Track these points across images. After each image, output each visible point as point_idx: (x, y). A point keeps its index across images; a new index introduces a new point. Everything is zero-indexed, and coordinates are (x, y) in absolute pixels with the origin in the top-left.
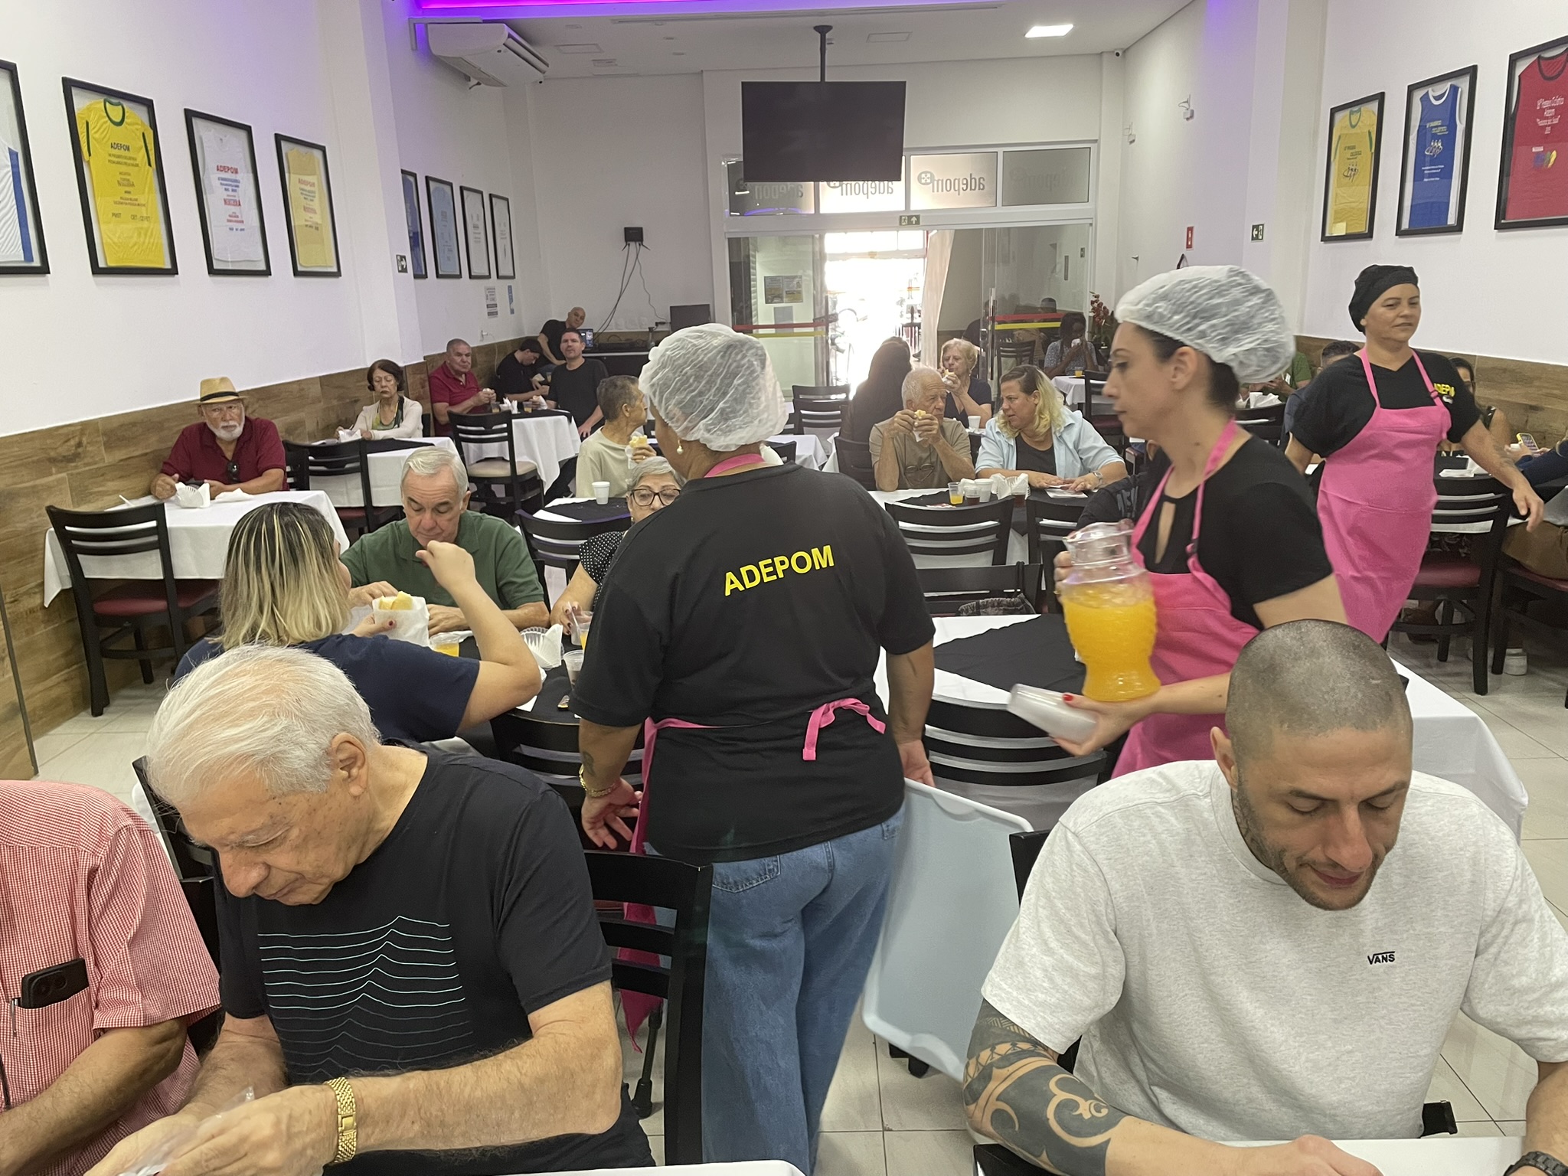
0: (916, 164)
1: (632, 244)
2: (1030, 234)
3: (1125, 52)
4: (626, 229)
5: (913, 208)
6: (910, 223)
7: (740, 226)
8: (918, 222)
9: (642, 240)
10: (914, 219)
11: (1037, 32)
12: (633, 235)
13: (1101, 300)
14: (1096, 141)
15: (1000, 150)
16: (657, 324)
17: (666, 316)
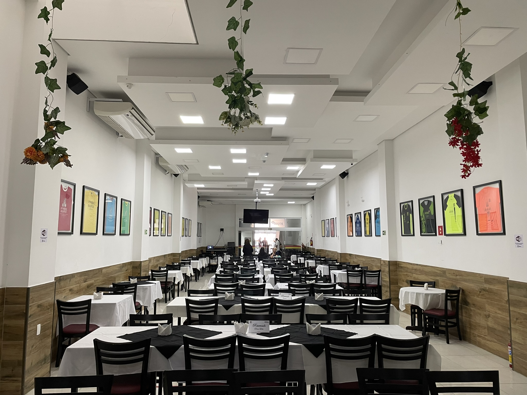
0: (271, 220)
1: (222, 231)
2: (295, 232)
3: (305, 204)
4: (221, 229)
5: (271, 227)
6: (270, 229)
7: (240, 229)
8: (272, 229)
9: (223, 231)
10: (271, 229)
11: (289, 203)
12: (222, 230)
13: (303, 244)
14: (301, 218)
15: (285, 218)
16: (225, 245)
17: (227, 244)
